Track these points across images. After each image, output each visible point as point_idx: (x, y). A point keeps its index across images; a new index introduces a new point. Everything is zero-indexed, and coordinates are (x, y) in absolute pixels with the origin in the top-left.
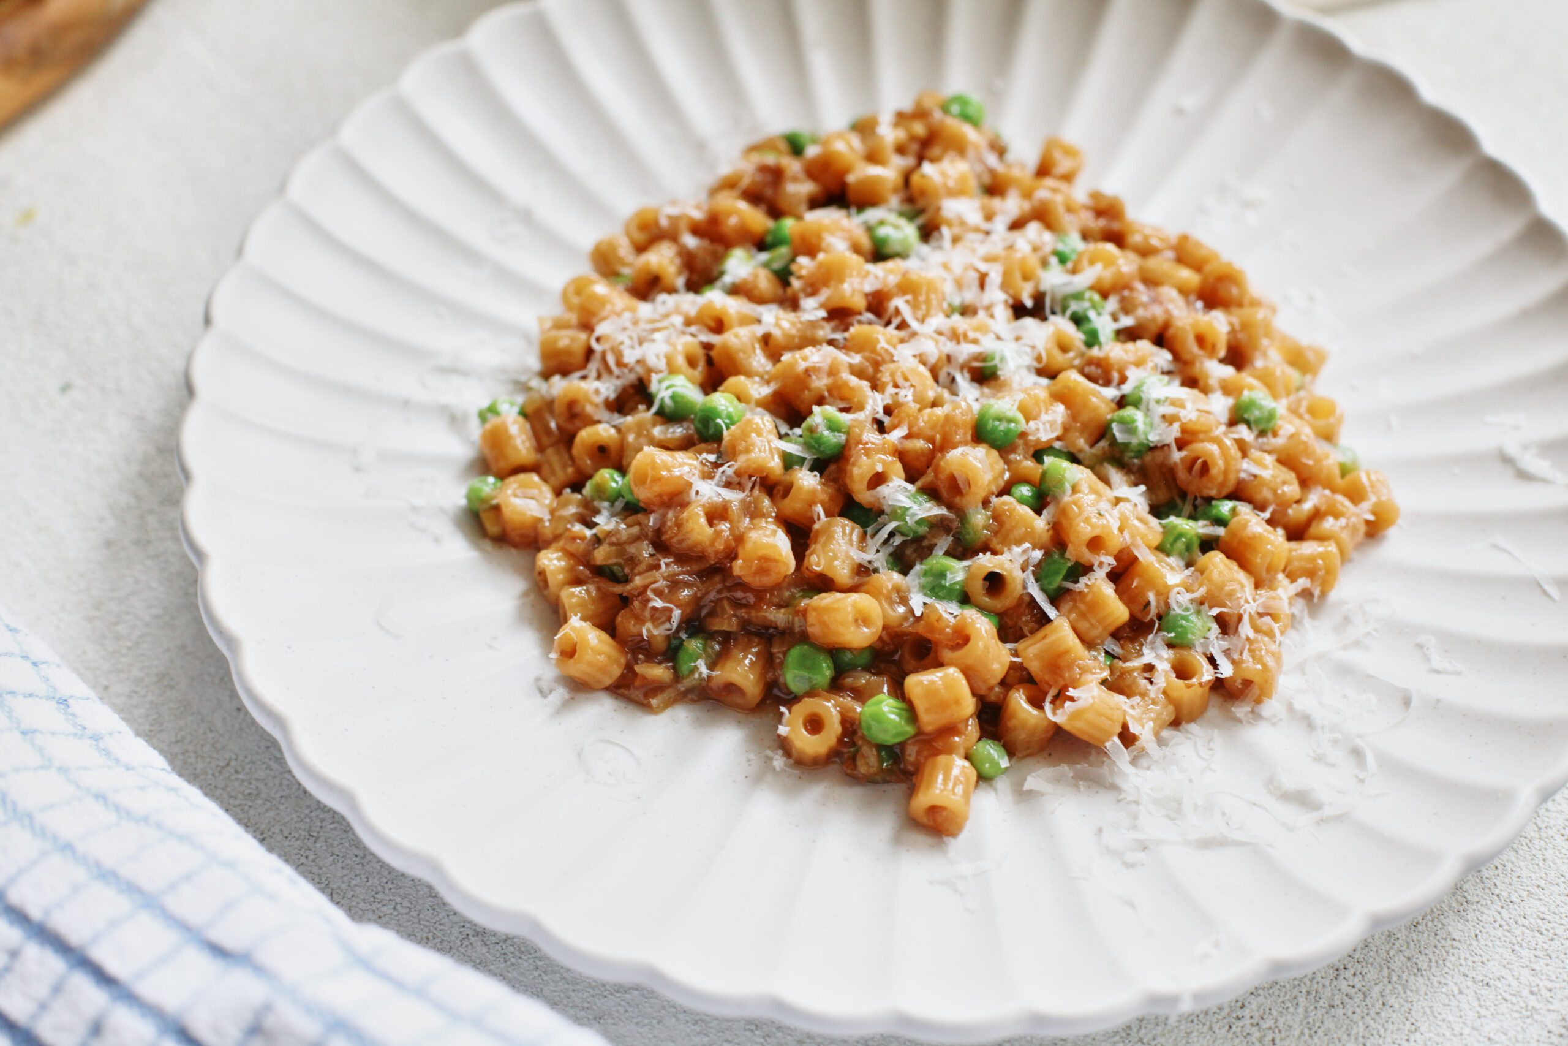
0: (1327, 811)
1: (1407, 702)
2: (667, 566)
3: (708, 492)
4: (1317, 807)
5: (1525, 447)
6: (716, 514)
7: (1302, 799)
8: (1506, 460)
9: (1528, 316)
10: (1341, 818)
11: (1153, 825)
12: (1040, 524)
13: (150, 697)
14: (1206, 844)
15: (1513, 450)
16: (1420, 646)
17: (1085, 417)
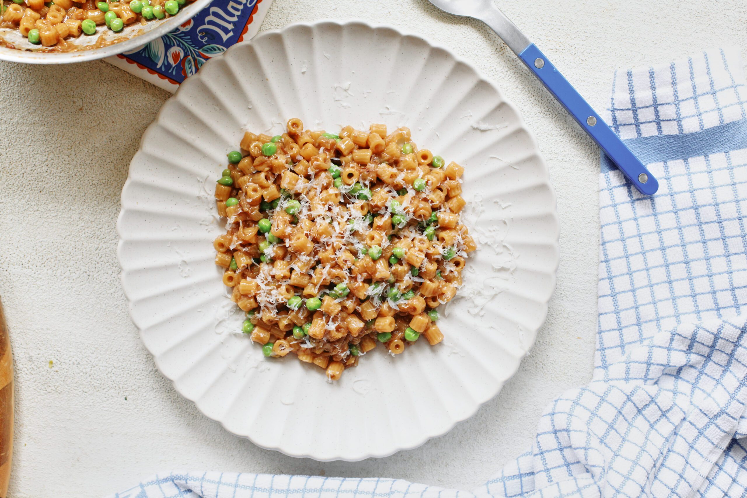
0: (512, 269)
1: (505, 223)
2: (338, 346)
3: (332, 326)
4: (508, 269)
5: (478, 123)
6: (338, 329)
7: (503, 269)
8: (475, 129)
9: (449, 78)
10: (516, 270)
11: (479, 301)
12: (405, 268)
13: (243, 449)
14: (494, 297)
15: (475, 126)
16: (496, 203)
17: (387, 227)
